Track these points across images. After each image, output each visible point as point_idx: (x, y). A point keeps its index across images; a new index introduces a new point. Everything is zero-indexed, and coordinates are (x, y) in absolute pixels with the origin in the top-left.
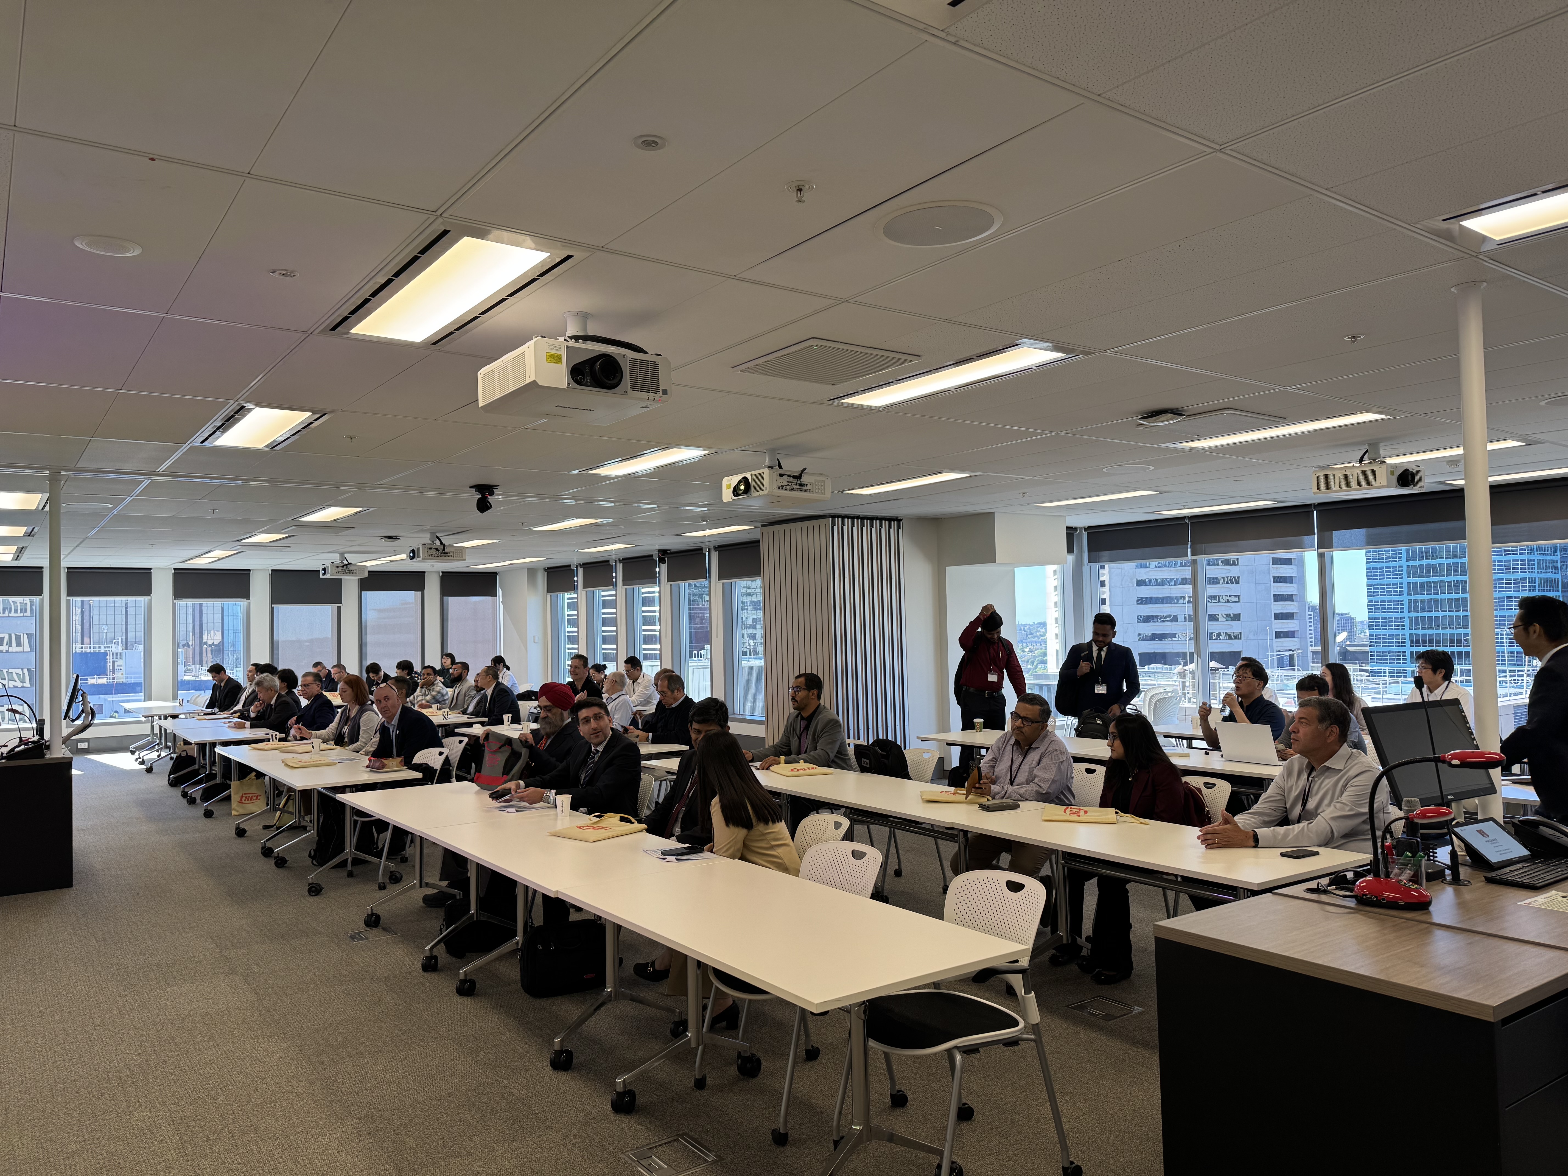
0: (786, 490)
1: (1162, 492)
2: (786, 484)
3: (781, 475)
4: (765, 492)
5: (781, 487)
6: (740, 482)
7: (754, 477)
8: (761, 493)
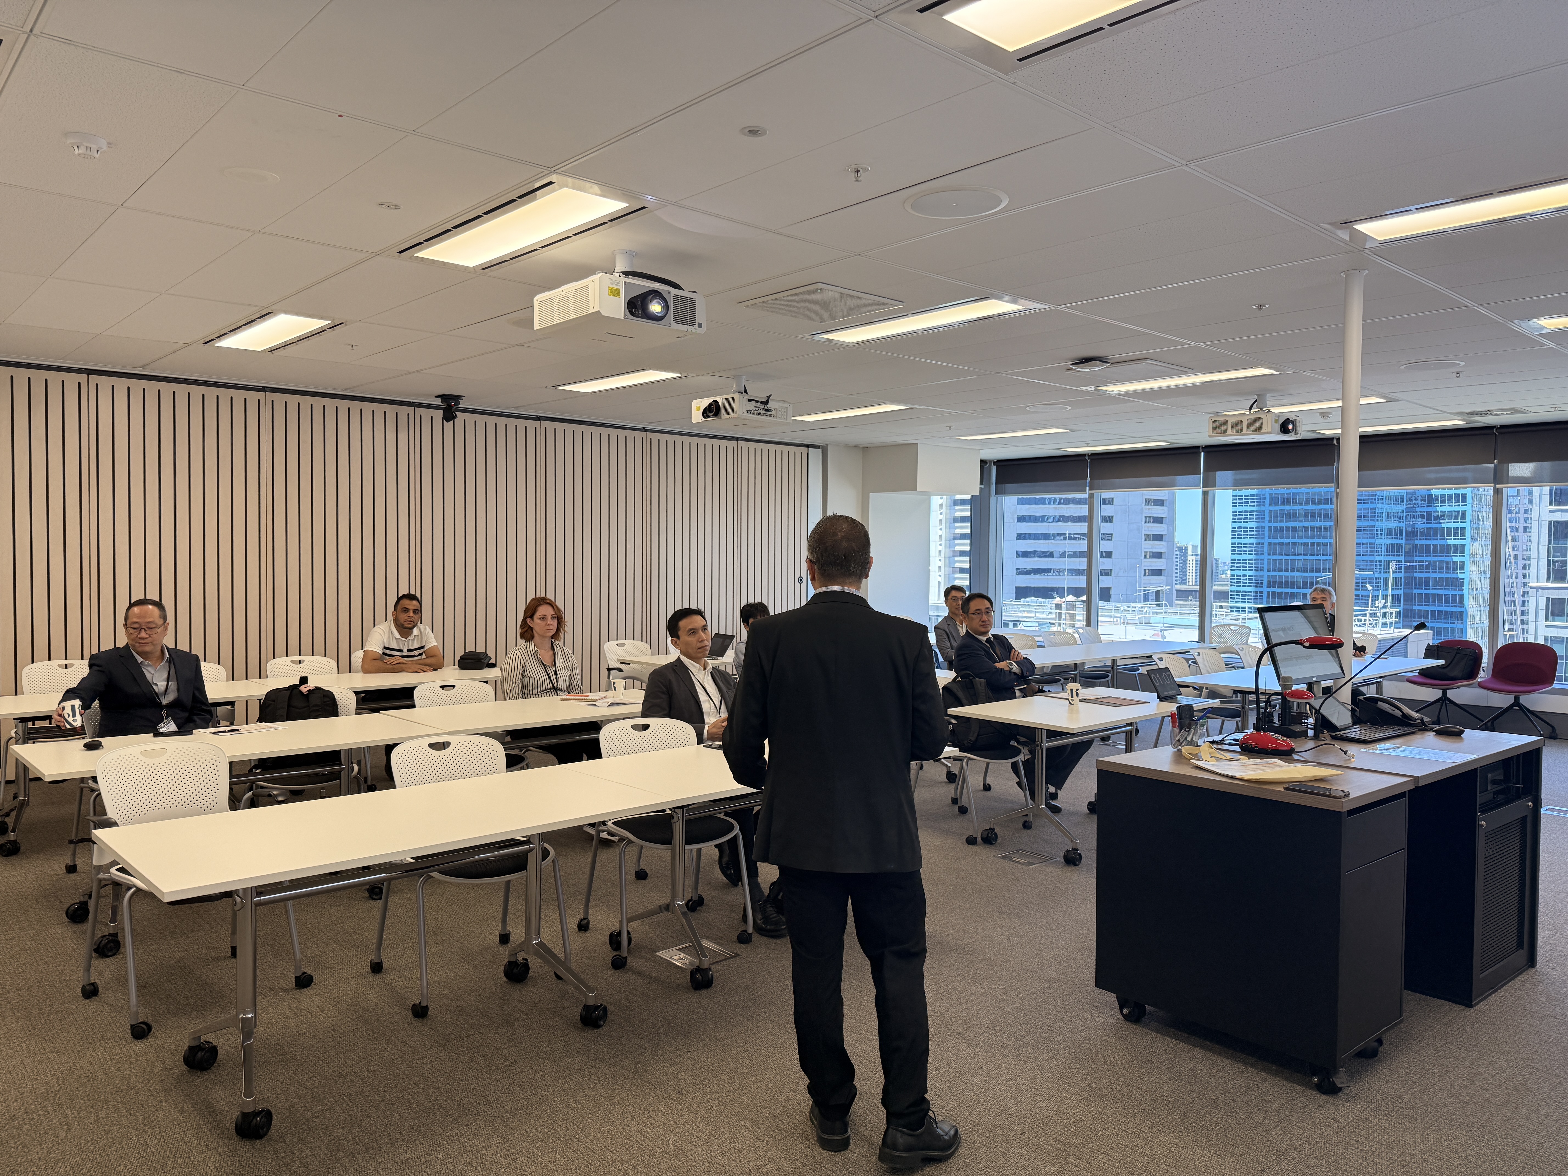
0: (754, 414)
1: (1073, 431)
2: (754, 408)
3: (750, 400)
4: (735, 415)
5: (749, 412)
6: (710, 405)
7: (724, 400)
8: (730, 416)
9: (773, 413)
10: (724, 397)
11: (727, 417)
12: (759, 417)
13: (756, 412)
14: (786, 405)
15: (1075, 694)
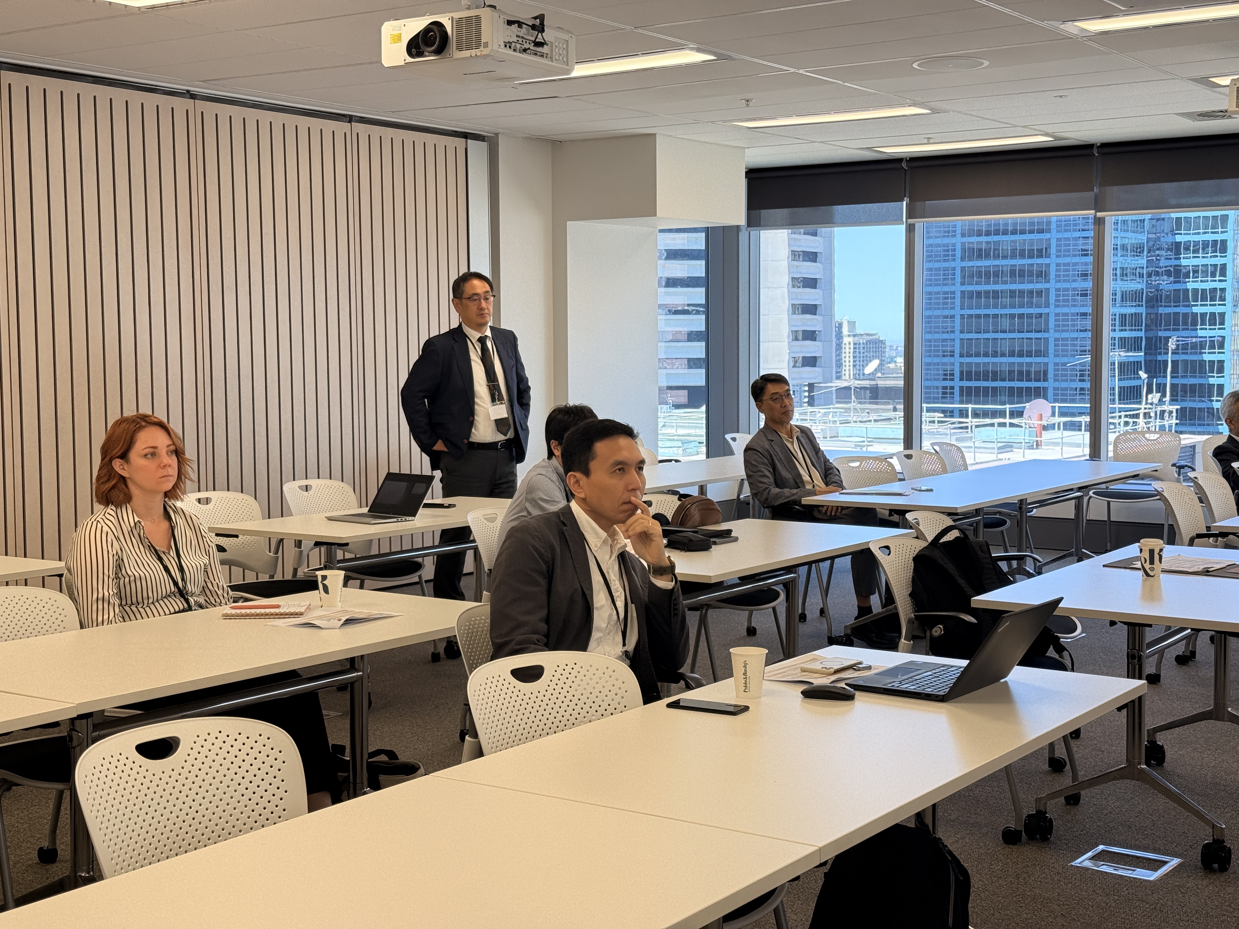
0: (515, 50)
1: (934, 111)
2: (515, 39)
3: (510, 23)
4: (485, 51)
5: (508, 45)
6: (427, 31)
7: (458, 23)
8: (473, 52)
9: (545, 49)
10: (457, 15)
11: (466, 54)
12: (524, 56)
13: (518, 46)
14: (566, 36)
15: (1156, 557)
